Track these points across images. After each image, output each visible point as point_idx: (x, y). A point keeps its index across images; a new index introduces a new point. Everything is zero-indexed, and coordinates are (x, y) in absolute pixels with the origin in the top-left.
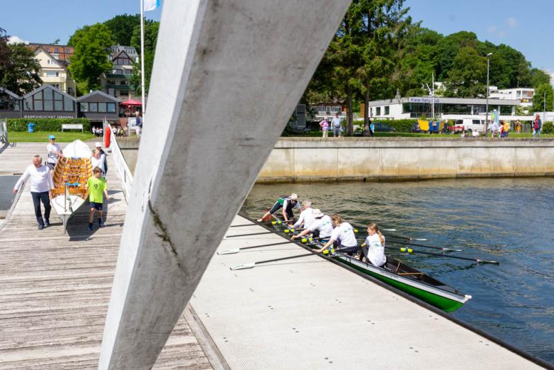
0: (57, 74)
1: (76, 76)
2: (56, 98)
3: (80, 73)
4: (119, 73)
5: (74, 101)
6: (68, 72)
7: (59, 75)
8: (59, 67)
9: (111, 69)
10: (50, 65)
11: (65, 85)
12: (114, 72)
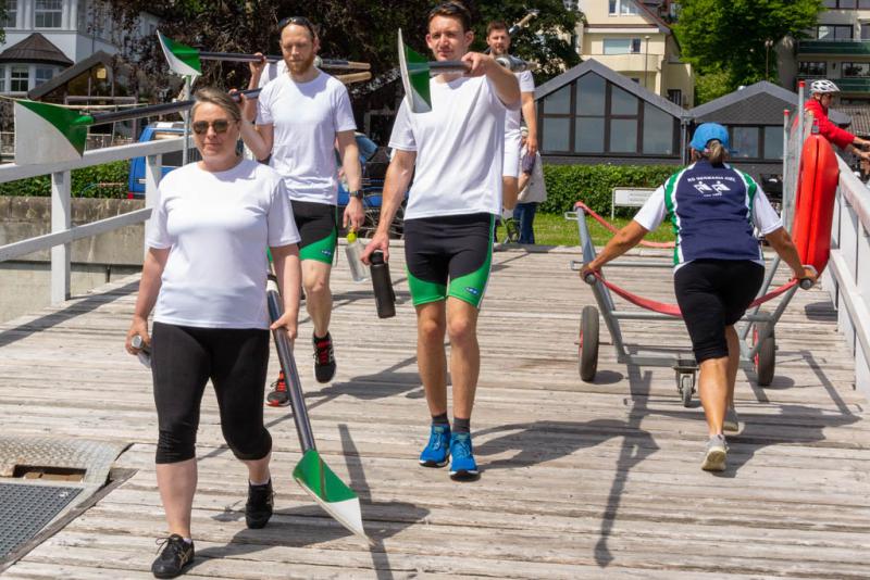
0: (636, 48)
1: (695, 50)
2: (614, 111)
3: (708, 39)
4: (843, 37)
5: (677, 120)
6: (671, 38)
7: (643, 45)
8: (641, 21)
9: (814, 25)
10: (617, 18)
11: (658, 77)
12: (823, 33)
